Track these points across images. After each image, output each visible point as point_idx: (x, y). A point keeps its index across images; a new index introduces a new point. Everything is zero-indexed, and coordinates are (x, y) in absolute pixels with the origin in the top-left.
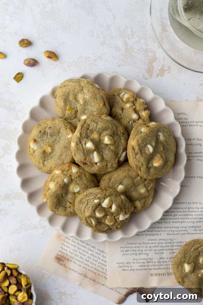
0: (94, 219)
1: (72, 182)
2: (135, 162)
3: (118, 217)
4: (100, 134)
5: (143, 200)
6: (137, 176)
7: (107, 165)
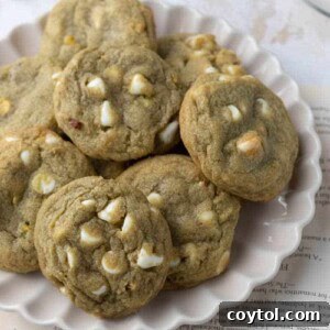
0: (75, 249)
1: (40, 165)
2: (193, 130)
3: (134, 254)
4: (124, 71)
5: (205, 246)
6: (197, 179)
7: (128, 138)
